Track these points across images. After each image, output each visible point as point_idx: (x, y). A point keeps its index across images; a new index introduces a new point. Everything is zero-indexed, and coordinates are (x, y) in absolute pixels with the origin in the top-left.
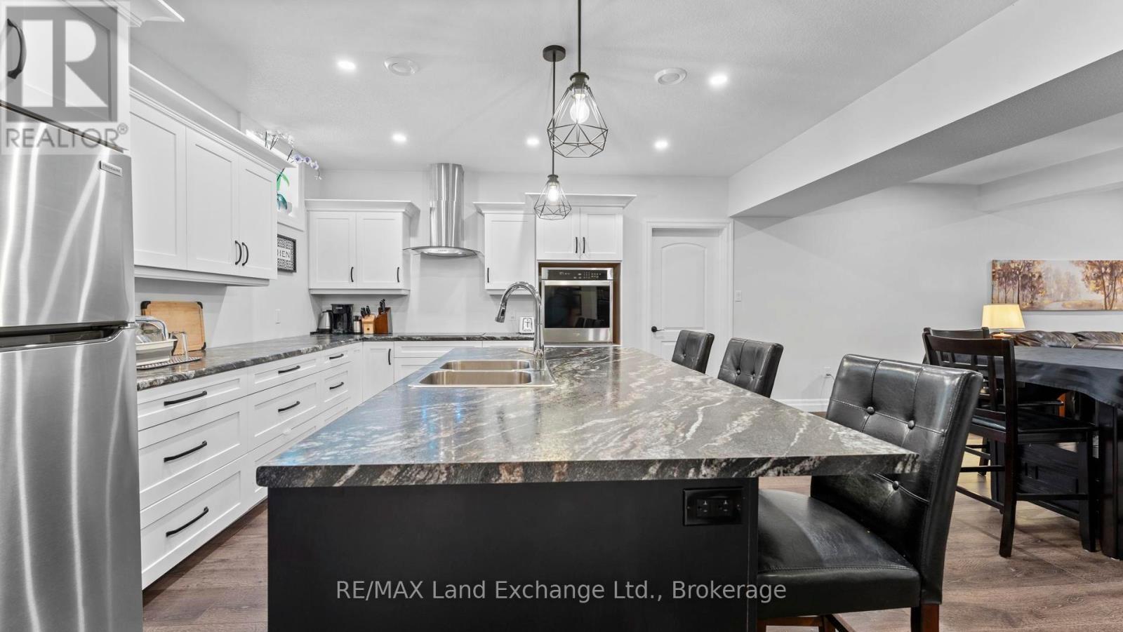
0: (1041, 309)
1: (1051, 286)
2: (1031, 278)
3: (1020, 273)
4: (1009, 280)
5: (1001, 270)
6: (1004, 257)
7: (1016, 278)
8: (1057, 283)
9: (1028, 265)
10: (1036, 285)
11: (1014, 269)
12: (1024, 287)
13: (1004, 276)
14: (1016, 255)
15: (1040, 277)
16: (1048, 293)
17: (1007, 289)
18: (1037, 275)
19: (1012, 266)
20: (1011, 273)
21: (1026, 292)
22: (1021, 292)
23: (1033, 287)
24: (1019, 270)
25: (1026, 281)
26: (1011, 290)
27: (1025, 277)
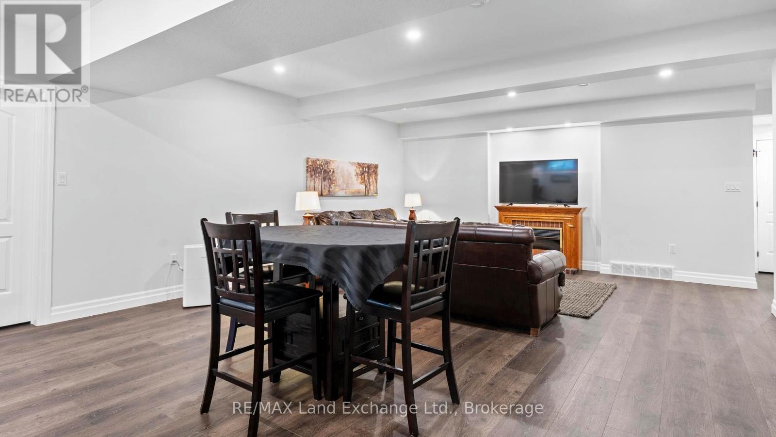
0: (334, 195)
1: (339, 178)
2: (328, 173)
3: (323, 168)
4: (316, 174)
5: (312, 166)
6: (313, 156)
7: (320, 172)
8: (343, 177)
9: (327, 163)
10: (331, 177)
11: (319, 165)
12: (324, 179)
13: (313, 169)
14: (320, 155)
15: (333, 172)
16: (338, 184)
17: (315, 180)
18: (332, 171)
19: (318, 163)
20: (317, 168)
21: (326, 183)
22: (323, 183)
23: (330, 179)
24: (322, 166)
25: (326, 174)
26: (318, 181)
27: (325, 171)
